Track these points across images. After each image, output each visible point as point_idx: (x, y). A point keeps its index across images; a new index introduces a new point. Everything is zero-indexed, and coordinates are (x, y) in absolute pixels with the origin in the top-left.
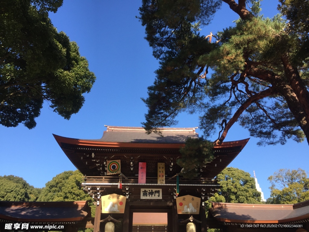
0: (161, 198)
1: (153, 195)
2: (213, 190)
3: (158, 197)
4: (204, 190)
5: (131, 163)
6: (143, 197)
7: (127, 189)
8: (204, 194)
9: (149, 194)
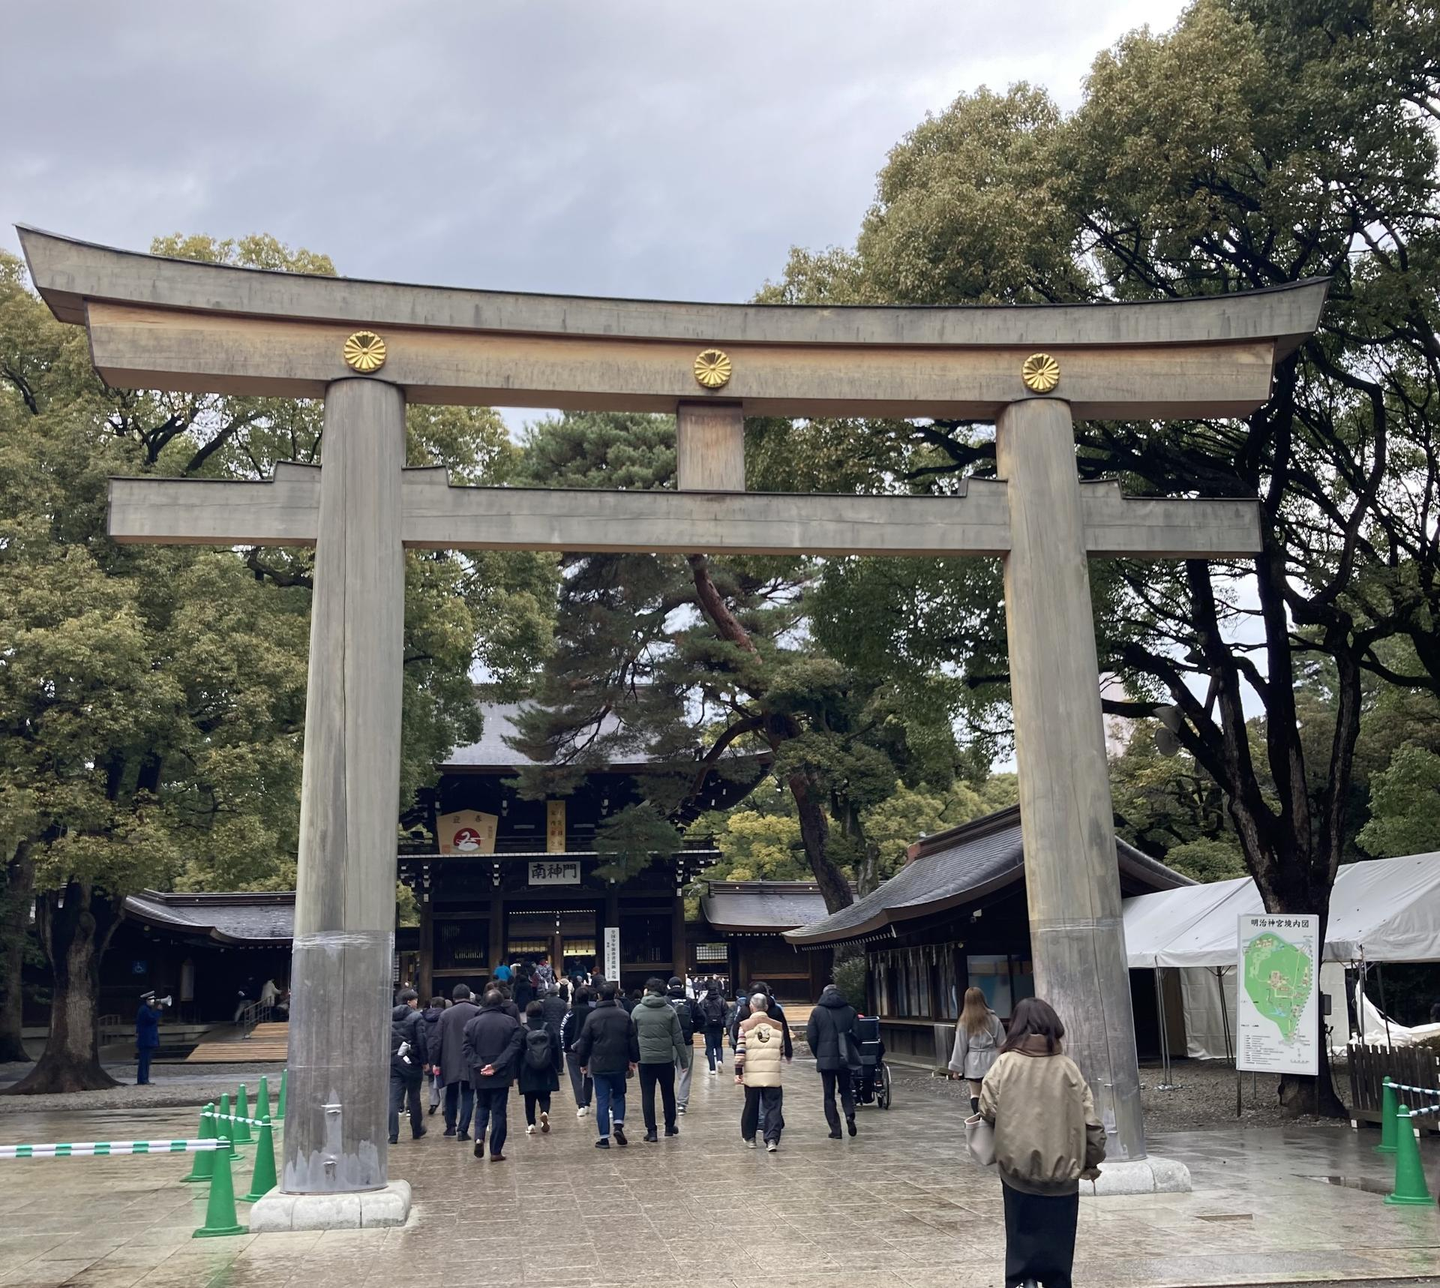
0: (577, 881)
1: (561, 875)
2: (702, 862)
3: (571, 878)
4: (681, 863)
5: (505, 803)
6: (532, 881)
7: (496, 866)
8: (680, 872)
9: (551, 873)
